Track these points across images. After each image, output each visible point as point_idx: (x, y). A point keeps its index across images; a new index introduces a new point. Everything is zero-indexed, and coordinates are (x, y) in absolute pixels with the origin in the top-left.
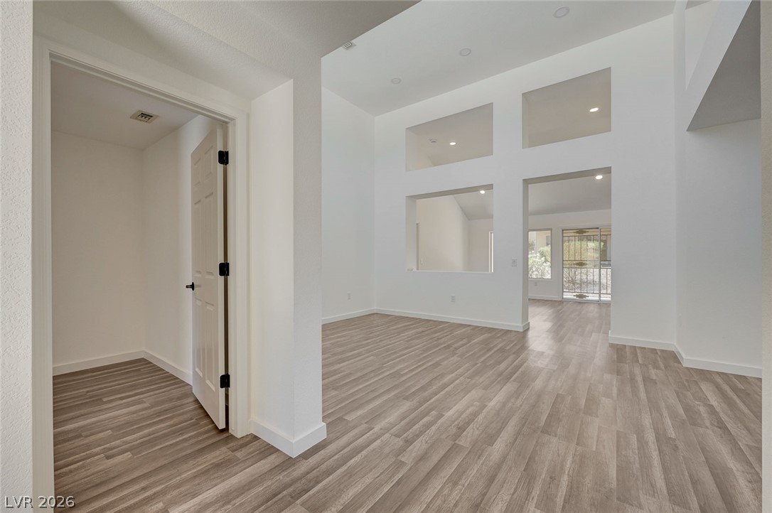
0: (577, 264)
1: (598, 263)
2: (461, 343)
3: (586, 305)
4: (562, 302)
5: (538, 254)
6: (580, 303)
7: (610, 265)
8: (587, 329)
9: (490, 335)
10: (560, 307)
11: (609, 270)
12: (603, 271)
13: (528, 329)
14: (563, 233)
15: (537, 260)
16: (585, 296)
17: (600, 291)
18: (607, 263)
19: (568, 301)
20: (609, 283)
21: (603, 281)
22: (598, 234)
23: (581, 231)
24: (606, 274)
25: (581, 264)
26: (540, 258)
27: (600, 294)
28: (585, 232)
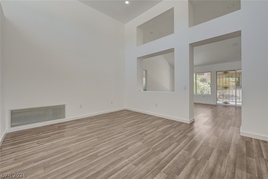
0: (224, 88)
1: (235, 87)
2: (152, 130)
3: (228, 107)
4: (216, 106)
5: (207, 84)
6: (225, 106)
7: (241, 88)
8: (227, 123)
9: (170, 125)
10: (215, 108)
11: (241, 91)
12: (238, 91)
13: (194, 122)
14: (217, 73)
15: (206, 86)
16: (228, 103)
17: (236, 101)
18: (240, 87)
19: (220, 105)
20: (241, 96)
21: (238, 95)
22: (235, 73)
23: (226, 72)
24: (239, 93)
25: (226, 88)
26: (208, 85)
27: (236, 102)
28: (228, 73)
